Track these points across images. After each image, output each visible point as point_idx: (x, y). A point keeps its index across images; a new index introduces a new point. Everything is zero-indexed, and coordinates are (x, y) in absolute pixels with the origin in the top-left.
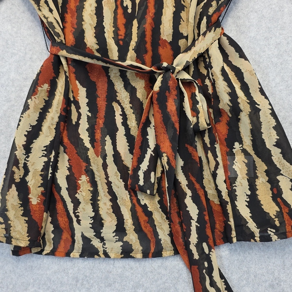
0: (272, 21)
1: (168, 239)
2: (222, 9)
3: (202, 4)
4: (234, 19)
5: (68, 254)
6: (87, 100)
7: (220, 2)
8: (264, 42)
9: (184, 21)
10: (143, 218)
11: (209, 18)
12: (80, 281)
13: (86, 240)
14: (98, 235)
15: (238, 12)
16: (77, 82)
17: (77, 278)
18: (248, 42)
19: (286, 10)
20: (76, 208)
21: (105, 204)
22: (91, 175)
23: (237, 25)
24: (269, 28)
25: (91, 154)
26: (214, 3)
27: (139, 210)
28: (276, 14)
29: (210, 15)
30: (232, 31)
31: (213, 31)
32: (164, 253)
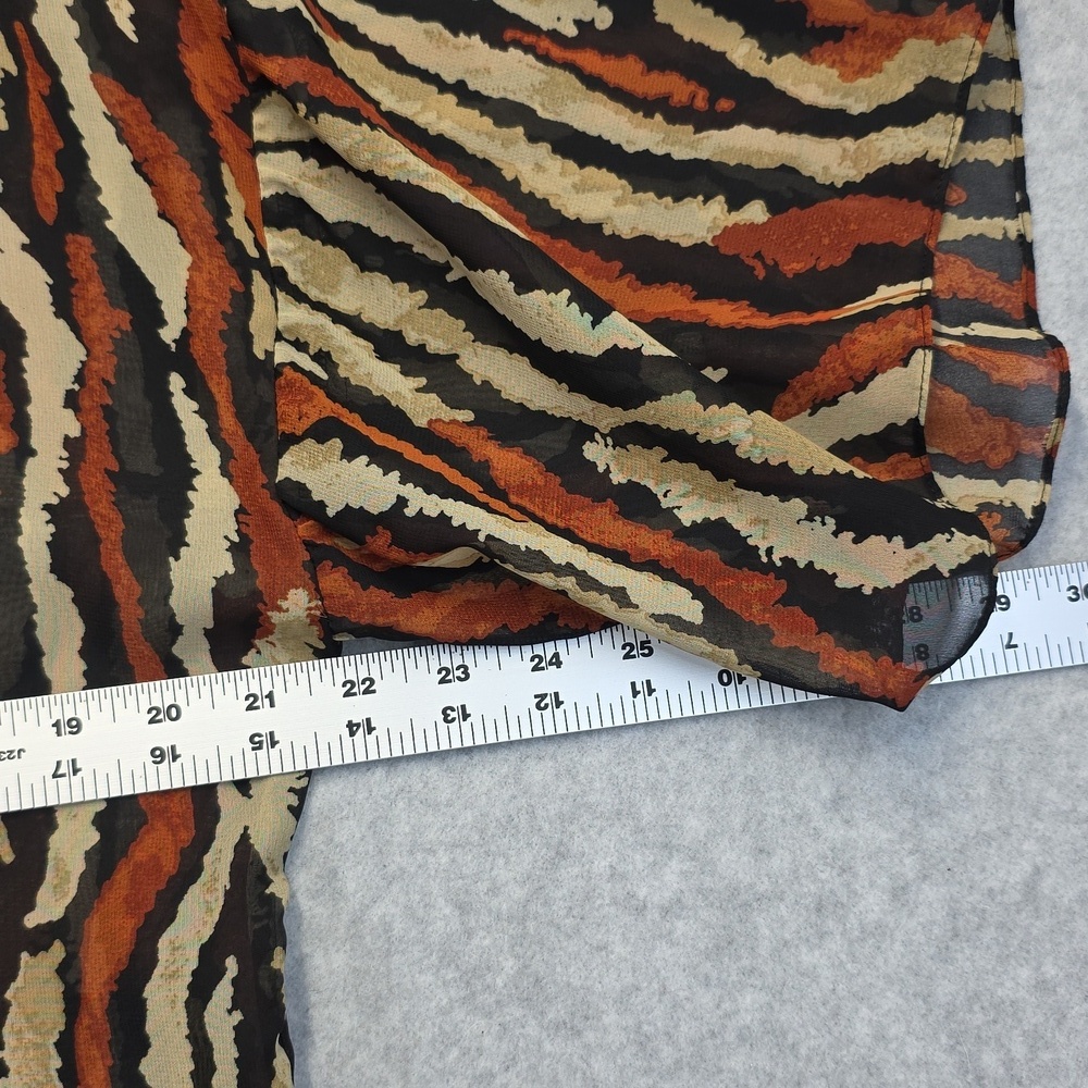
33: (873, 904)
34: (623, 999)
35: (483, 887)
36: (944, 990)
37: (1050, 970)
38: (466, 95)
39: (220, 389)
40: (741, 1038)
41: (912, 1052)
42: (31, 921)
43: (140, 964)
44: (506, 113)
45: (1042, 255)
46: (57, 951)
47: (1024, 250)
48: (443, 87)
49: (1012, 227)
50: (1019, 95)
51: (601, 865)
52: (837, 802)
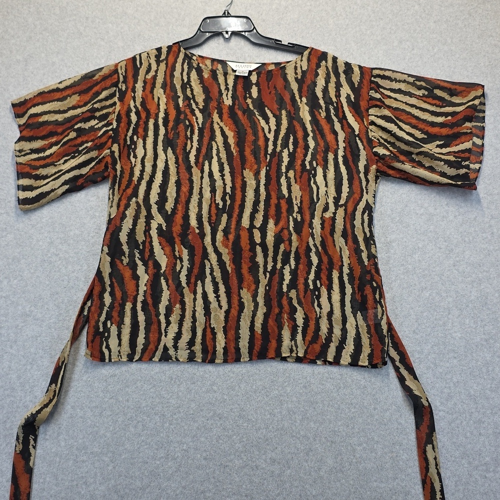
1: (222, 351)
5: (151, 359)
6: (188, 257)
9: (256, 219)
10: (209, 335)
12: (174, 380)
13: (166, 349)
14: (176, 347)
16: (182, 246)
17: (171, 377)
20: (167, 327)
21: (187, 324)
22: (183, 304)
25: (186, 291)
27: (209, 330)
32: (217, 361)
33: (451, 218)
34: (413, 225)
35: (395, 208)
36: (461, 230)
37: (477, 229)
38: (406, 104)
39: (365, 141)
40: (430, 232)
41: (455, 236)
42: (340, 204)
43: (355, 209)
44: (412, 106)
45: (486, 129)
46: (344, 207)
47: (483, 128)
48: (403, 103)
49: (482, 125)
50: (485, 108)
51: (412, 208)
52: (447, 204)
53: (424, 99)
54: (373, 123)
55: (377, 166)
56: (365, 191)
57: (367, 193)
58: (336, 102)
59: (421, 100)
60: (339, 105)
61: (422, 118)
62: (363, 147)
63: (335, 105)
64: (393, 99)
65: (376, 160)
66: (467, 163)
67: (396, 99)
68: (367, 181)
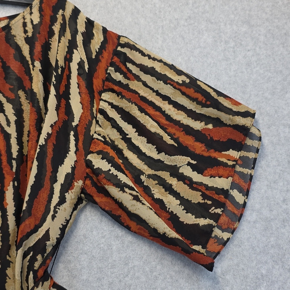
0: (102, 260)
2: (48, 261)
3: (29, 257)
4: (65, 264)
7: (46, 255)
8: (97, 283)
9: (10, 278)
11: (35, 273)
15: (69, 256)
18: (81, 286)
19: (114, 247)
23: (68, 270)
24: (100, 268)
26: (39, 257)
28: (105, 253)
29: (36, 270)
30: (64, 277)
31: (41, 286)
48: (154, 91)
53: (183, 89)
54: (102, 112)
55: (84, 183)
56: (52, 213)
57: (54, 217)
58: (62, 67)
59: (179, 90)
60: (65, 74)
61: (175, 118)
62: (75, 149)
63: (60, 71)
64: (141, 83)
65: (87, 174)
66: (219, 211)
67: (145, 84)
68: (62, 200)
